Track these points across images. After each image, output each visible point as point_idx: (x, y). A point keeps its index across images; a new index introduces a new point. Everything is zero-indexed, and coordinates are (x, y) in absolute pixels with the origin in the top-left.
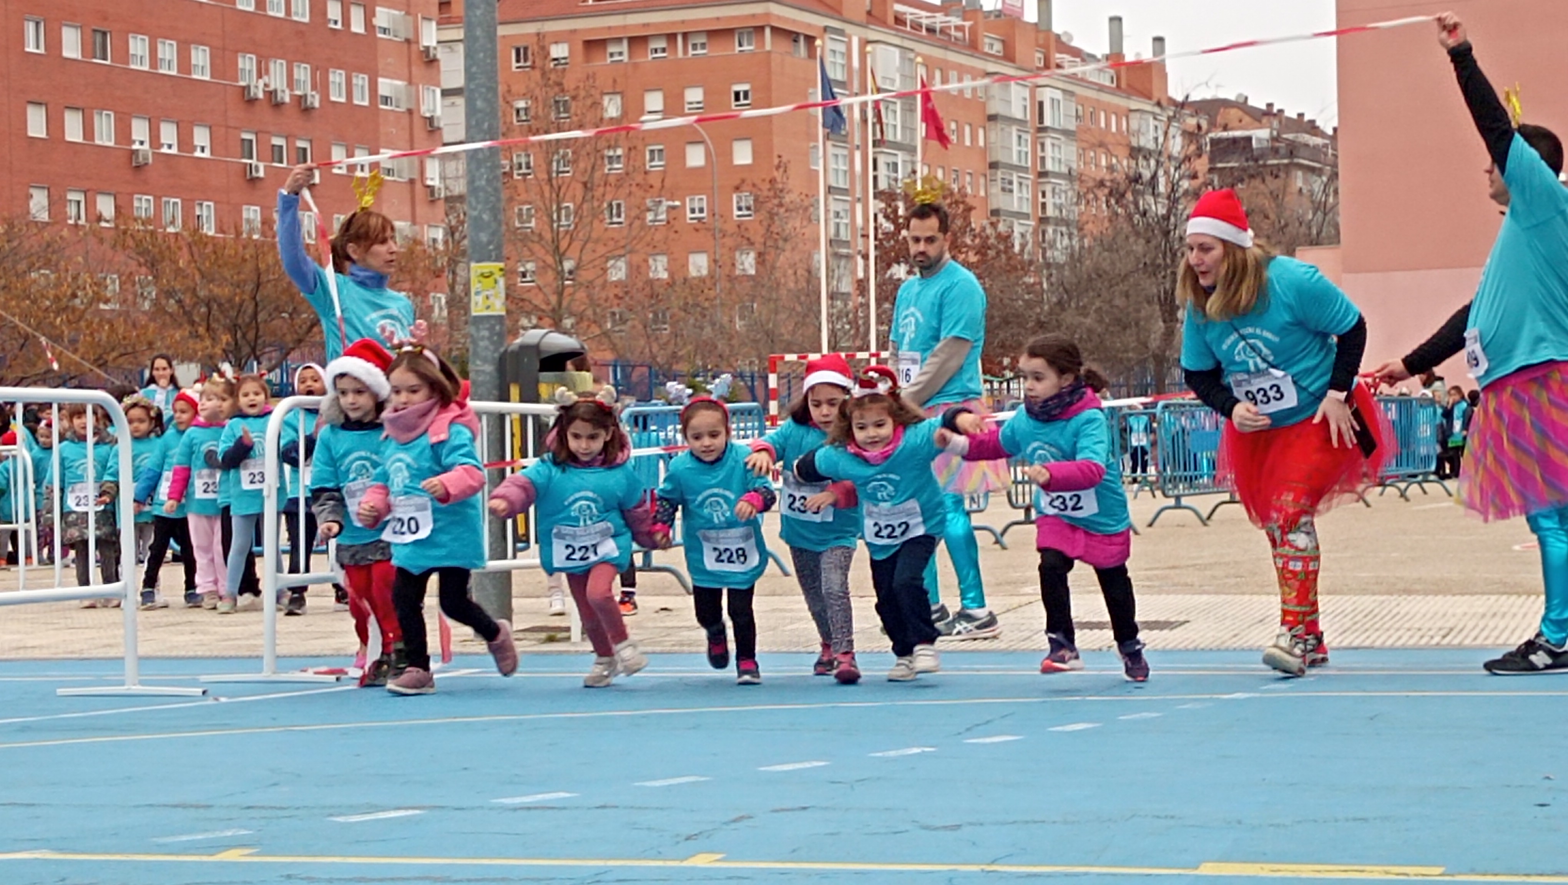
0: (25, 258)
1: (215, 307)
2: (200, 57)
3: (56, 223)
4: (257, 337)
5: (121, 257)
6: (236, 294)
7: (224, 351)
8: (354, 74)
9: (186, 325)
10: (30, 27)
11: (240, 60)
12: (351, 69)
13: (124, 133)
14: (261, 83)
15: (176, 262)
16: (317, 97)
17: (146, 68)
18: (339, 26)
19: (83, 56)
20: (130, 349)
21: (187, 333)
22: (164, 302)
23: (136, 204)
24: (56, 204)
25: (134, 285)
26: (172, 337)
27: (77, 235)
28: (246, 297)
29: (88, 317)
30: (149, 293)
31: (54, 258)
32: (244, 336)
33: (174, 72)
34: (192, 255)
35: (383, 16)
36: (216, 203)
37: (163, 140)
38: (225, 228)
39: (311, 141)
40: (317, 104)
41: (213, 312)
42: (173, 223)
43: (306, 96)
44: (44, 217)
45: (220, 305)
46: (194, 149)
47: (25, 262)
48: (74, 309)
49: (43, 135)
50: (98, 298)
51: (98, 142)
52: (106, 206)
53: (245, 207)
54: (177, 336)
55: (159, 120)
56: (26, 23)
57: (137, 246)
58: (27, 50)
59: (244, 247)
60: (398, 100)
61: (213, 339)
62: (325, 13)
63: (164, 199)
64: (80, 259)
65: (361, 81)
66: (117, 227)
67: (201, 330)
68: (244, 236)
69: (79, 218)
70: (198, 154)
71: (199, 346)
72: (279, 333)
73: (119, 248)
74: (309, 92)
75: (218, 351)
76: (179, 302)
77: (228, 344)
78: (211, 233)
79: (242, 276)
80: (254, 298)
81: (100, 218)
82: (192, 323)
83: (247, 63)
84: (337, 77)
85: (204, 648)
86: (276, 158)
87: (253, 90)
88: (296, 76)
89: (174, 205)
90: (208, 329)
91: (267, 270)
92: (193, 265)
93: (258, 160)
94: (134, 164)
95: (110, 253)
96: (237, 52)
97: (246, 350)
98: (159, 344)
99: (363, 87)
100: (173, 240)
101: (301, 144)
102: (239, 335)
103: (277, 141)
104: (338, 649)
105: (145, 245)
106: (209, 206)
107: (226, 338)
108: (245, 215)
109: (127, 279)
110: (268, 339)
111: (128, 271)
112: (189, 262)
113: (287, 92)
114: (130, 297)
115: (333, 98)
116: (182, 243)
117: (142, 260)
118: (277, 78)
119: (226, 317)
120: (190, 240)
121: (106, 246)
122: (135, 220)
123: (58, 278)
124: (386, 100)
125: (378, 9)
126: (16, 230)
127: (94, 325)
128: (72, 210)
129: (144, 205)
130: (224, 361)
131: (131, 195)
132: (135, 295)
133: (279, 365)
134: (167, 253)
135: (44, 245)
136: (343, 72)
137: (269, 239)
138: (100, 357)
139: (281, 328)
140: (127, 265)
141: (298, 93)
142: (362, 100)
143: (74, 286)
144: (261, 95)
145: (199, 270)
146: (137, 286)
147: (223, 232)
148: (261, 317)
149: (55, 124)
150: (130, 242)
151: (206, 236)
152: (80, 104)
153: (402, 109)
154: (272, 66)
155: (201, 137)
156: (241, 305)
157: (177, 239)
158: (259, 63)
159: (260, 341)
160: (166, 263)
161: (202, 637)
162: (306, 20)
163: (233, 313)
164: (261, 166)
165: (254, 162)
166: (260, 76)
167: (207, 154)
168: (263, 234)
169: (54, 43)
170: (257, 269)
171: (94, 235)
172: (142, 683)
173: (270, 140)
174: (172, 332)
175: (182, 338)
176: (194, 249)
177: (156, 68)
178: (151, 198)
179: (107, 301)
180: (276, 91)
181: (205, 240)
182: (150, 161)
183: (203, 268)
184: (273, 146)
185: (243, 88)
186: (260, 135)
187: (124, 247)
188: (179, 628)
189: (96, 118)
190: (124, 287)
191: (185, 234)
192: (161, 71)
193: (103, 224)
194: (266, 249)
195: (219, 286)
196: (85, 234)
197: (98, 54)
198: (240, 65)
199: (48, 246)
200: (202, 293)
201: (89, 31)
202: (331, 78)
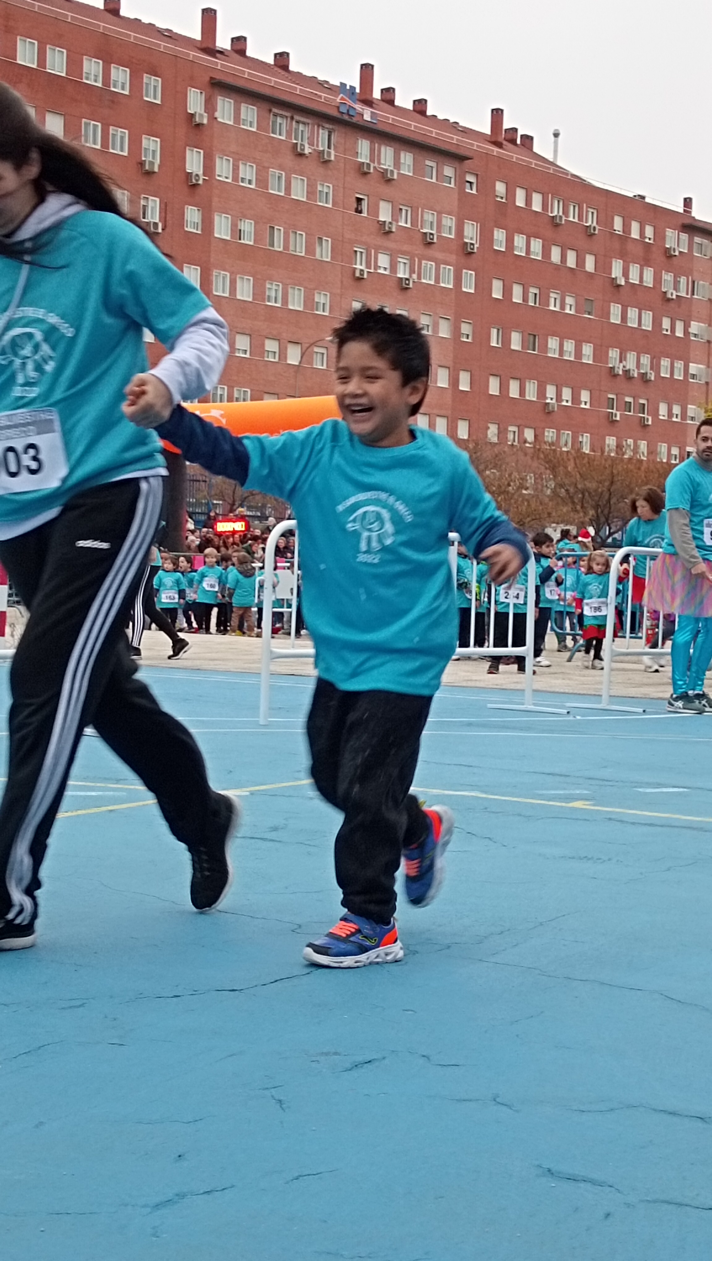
0: (484, 462)
1: (587, 494)
2: (588, 350)
3: (500, 443)
4: (609, 513)
5: (535, 464)
6: (599, 487)
7: (590, 519)
8: (676, 361)
9: (570, 504)
10: (494, 332)
11: (610, 352)
12: (673, 358)
13: (542, 393)
14: (621, 365)
15: (566, 468)
16: (653, 374)
17: (557, 356)
18: (669, 333)
19: (522, 348)
20: (538, 517)
21: (570, 509)
22: (558, 490)
23: (546, 434)
24: (502, 432)
25: (542, 480)
26: (562, 510)
27: (512, 450)
28: (605, 489)
29: (516, 497)
30: (551, 485)
31: (499, 463)
32: (602, 512)
33: (572, 359)
34: (576, 464)
35: (695, 327)
36: (591, 434)
37: (564, 398)
38: (596, 449)
39: (648, 400)
40: (653, 378)
41: (585, 497)
42: (566, 445)
43: (647, 373)
44: (495, 440)
45: (590, 493)
46: (580, 403)
47: (483, 465)
48: (508, 492)
49: (498, 394)
50: (522, 487)
51: (527, 398)
52: (529, 434)
53: (607, 437)
54: (565, 510)
55: (562, 385)
56: (492, 329)
57: (545, 457)
58: (492, 345)
59: (606, 460)
60: (701, 376)
61: (585, 513)
62: (661, 325)
63: (562, 431)
64: (513, 464)
65: (679, 365)
66: (534, 447)
67: (578, 507)
68: (606, 454)
69: (514, 441)
70: (583, 406)
71: (576, 517)
72: (622, 511)
73: (535, 458)
74: (649, 371)
75: (587, 519)
76: (567, 490)
77: (593, 516)
78: (587, 452)
79: (604, 477)
80: (609, 490)
81: (525, 441)
82: (573, 503)
83: (614, 354)
84: (665, 363)
85: (569, 688)
86: (628, 409)
87: (616, 369)
88: (642, 361)
89: (567, 435)
90: (582, 507)
91: (618, 474)
92: (576, 469)
93: (617, 410)
94: (547, 411)
95: (530, 461)
96: (608, 347)
97: (603, 519)
98: (554, 514)
99: (680, 368)
100: (565, 455)
101: (642, 401)
102: (599, 510)
103: (628, 399)
104: (645, 694)
105: (550, 457)
106: (587, 436)
107: (592, 512)
108: (607, 442)
109: (539, 477)
110: (615, 514)
111: (539, 473)
112: (574, 468)
113: (636, 371)
114: (540, 487)
115: (662, 375)
116: (570, 457)
117: (547, 466)
118: (630, 362)
119: (593, 500)
120: (575, 455)
121: (528, 457)
122: (545, 443)
123: (501, 475)
124: (693, 376)
125: (692, 323)
126: (479, 447)
127: (519, 503)
128: (510, 436)
129: (551, 434)
130: (590, 526)
131: (544, 429)
132: (543, 486)
133: (621, 529)
134: (562, 462)
135: (494, 456)
136: (669, 360)
137: (620, 456)
138: (521, 520)
139: (624, 508)
140: (539, 468)
141: (642, 371)
142: (679, 376)
143: (509, 479)
144: (621, 373)
145: (580, 474)
146: (544, 481)
147: (594, 451)
148: (613, 501)
149: (504, 388)
150: (542, 456)
151: (585, 453)
152: (519, 376)
153: (703, 382)
154: (628, 355)
155: (585, 396)
156: (602, 493)
157: (567, 455)
158: (621, 354)
159: (611, 515)
160: (561, 468)
161: (568, 682)
162: (650, 329)
163: (596, 498)
164: (618, 413)
165: (614, 411)
166: (621, 361)
167: (588, 407)
168: (617, 453)
169: (506, 341)
170: (612, 473)
171: (522, 450)
172: (534, 704)
173: (624, 399)
174: (562, 508)
175: (568, 511)
176: (578, 461)
177: (562, 356)
178: (555, 431)
179: (526, 489)
180: (629, 370)
181: (583, 455)
182: (556, 409)
183: (581, 472)
184: (626, 402)
185: (611, 368)
186: (618, 395)
187: (538, 458)
188: (556, 675)
189: (527, 384)
190: (537, 481)
191: (573, 452)
192: (565, 358)
193: (527, 445)
194: (618, 462)
195: (590, 482)
196: (517, 450)
197: (531, 347)
198: (610, 355)
199: (497, 456)
200: (579, 486)
201: (526, 334)
202: (662, 363)
